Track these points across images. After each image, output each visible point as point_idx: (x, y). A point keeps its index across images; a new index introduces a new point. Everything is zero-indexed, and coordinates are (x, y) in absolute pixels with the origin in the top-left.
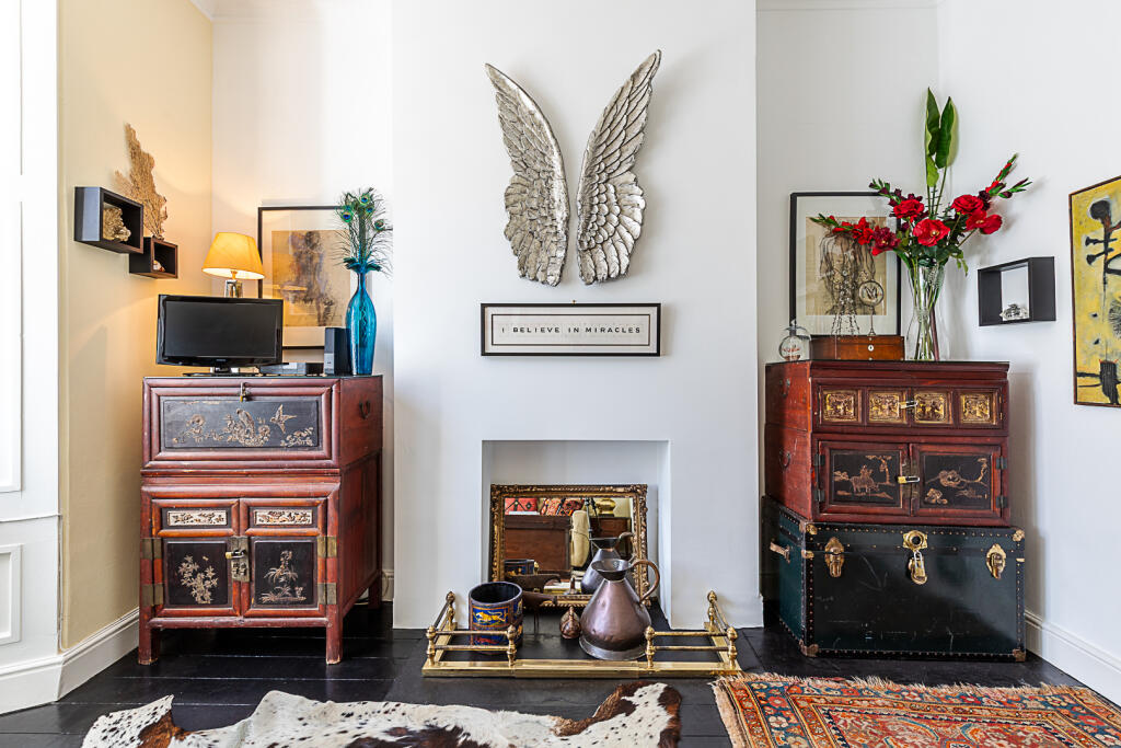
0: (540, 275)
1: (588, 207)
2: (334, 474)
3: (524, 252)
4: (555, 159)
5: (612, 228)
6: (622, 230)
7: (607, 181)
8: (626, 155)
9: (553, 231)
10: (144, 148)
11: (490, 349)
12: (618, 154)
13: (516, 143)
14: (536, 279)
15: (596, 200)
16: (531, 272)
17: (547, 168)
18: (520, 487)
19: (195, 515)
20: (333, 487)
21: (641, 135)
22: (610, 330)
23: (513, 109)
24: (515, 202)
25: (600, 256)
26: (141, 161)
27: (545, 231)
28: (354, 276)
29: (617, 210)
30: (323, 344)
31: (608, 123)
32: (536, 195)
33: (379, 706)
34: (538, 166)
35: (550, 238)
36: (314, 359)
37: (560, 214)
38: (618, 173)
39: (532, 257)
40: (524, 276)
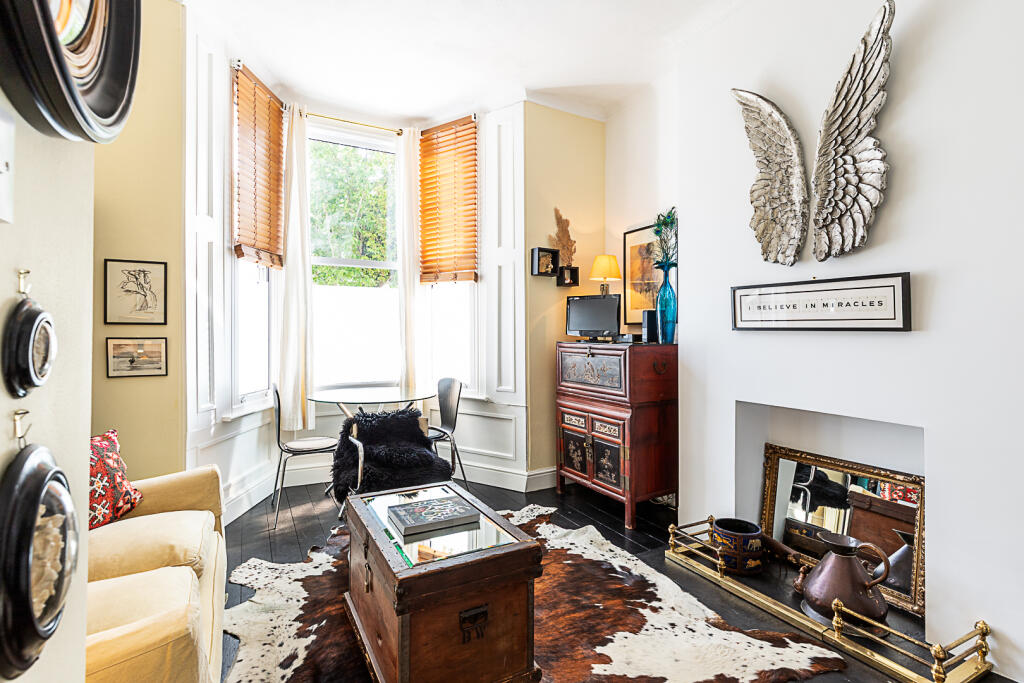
0: (780, 258)
1: (823, 185)
2: (627, 407)
3: (767, 239)
4: (792, 148)
5: (848, 200)
6: (861, 199)
7: (845, 153)
8: (864, 121)
9: (792, 215)
10: (564, 217)
11: (740, 324)
12: (856, 123)
13: (760, 144)
14: (776, 261)
15: (833, 176)
16: (772, 256)
17: (787, 159)
18: (791, 450)
19: (574, 418)
20: (627, 416)
21: (882, 93)
22: (848, 304)
23: (757, 116)
24: (759, 196)
25: (836, 230)
26: (562, 224)
27: (786, 216)
28: (661, 273)
29: (854, 180)
30: (641, 321)
31: (843, 95)
32: (778, 185)
33: (629, 555)
34: (778, 159)
35: (790, 222)
36: (637, 333)
37: (797, 196)
38: (857, 141)
39: (774, 242)
40: (766, 260)
